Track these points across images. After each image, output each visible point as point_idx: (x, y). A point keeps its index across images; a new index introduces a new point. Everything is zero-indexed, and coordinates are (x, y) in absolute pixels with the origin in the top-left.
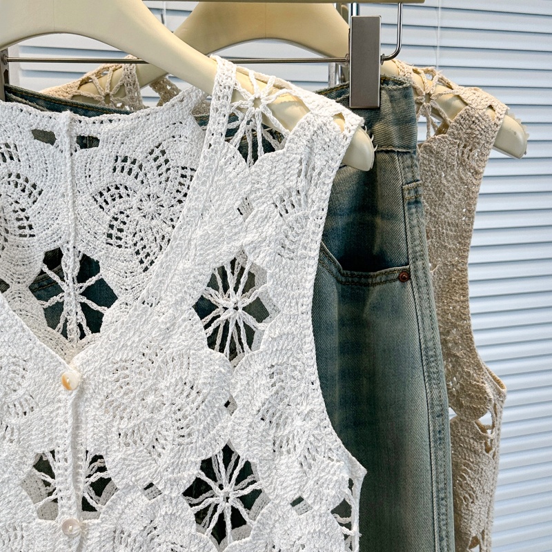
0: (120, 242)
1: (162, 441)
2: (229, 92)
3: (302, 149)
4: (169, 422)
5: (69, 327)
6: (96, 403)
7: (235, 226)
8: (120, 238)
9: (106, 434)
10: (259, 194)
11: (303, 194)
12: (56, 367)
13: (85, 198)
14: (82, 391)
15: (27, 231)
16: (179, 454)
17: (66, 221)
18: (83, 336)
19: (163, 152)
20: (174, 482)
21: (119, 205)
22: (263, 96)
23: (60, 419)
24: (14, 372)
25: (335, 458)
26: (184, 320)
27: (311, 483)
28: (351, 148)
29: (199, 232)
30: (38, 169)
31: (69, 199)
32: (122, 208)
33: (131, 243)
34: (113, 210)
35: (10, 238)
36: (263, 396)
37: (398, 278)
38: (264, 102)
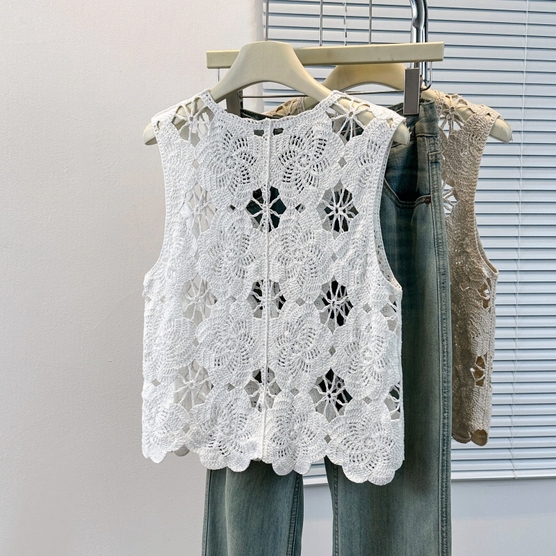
37: (425, 202)
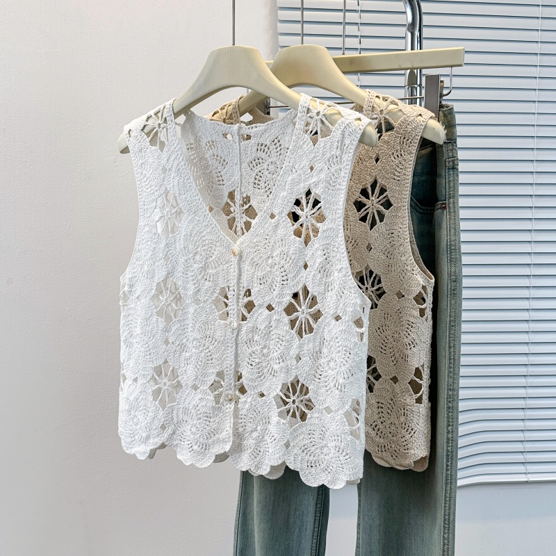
0: (259, 187)
1: (275, 283)
2: (306, 110)
3: (339, 135)
4: (278, 273)
5: (237, 229)
6: (247, 263)
7: (307, 174)
8: (258, 185)
9: (252, 278)
10: (318, 158)
11: (339, 158)
12: (229, 245)
13: (245, 165)
14: (241, 257)
15: (221, 183)
16: (282, 289)
17: (237, 177)
18: (243, 234)
19: (279, 141)
20: (280, 303)
21: (259, 168)
22: (321, 111)
23: (232, 270)
24: (211, 247)
25: (353, 292)
26: (283, 222)
27: (341, 305)
28: (363, 134)
29: (290, 178)
30: (225, 153)
31: (238, 166)
32: (260, 169)
33: (263, 187)
34: (257, 170)
35: (214, 186)
36: (319, 261)
38: (321, 113)
